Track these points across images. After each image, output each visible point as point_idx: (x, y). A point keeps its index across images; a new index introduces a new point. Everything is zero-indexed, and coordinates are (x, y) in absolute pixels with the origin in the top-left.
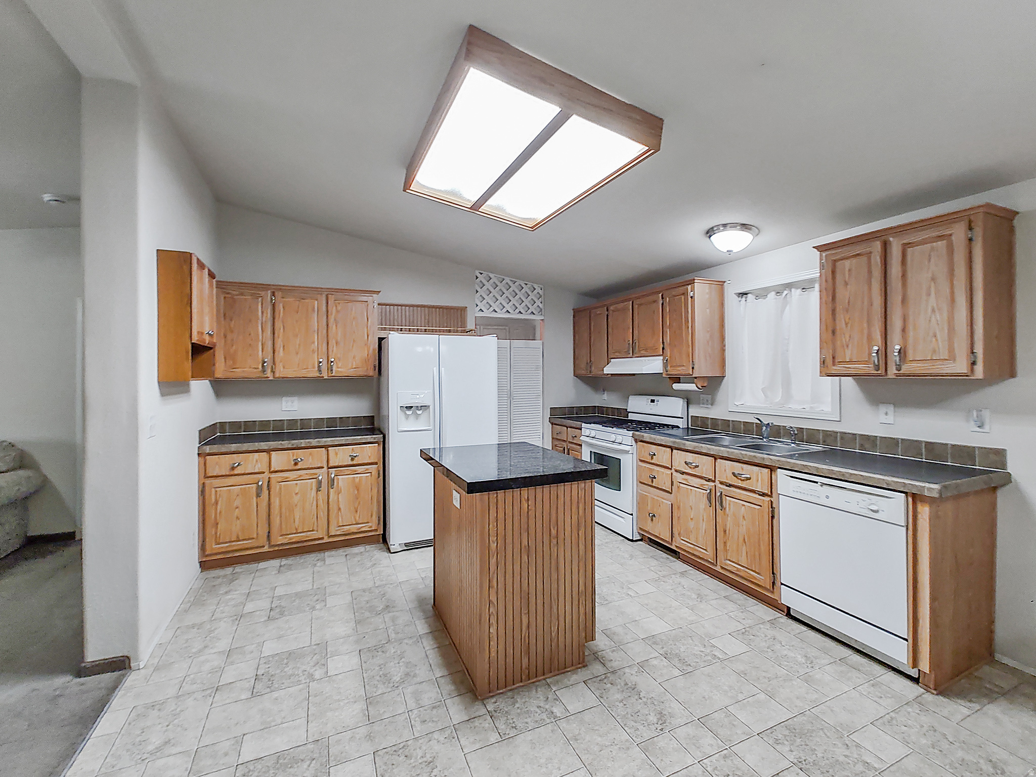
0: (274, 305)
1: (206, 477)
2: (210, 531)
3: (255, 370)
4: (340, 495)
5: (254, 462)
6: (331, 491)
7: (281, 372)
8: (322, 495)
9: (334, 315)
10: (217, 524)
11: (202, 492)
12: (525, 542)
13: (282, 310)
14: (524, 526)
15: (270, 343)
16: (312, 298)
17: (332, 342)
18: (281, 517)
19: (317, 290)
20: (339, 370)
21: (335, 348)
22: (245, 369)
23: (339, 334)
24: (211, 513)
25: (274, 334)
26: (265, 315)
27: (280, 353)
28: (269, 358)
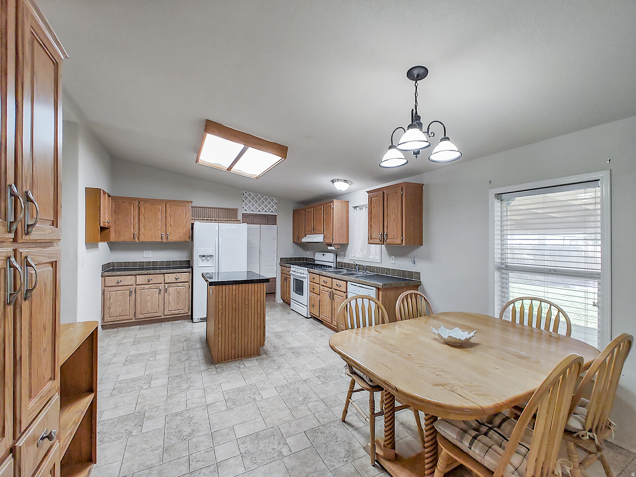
0: (139, 207)
1: (105, 286)
2: (107, 311)
3: (130, 238)
4: (170, 296)
5: (128, 280)
6: (166, 294)
7: (142, 238)
8: (161, 296)
9: (169, 213)
10: (110, 308)
11: (103, 293)
12: (234, 306)
13: (143, 209)
14: (234, 300)
15: (137, 225)
16: (158, 204)
17: (168, 225)
18: (141, 305)
19: (162, 201)
20: (172, 238)
21: (169, 228)
22: (125, 238)
23: (172, 221)
24: (107, 303)
25: (139, 221)
26: (135, 211)
27: (142, 230)
28: (137, 232)
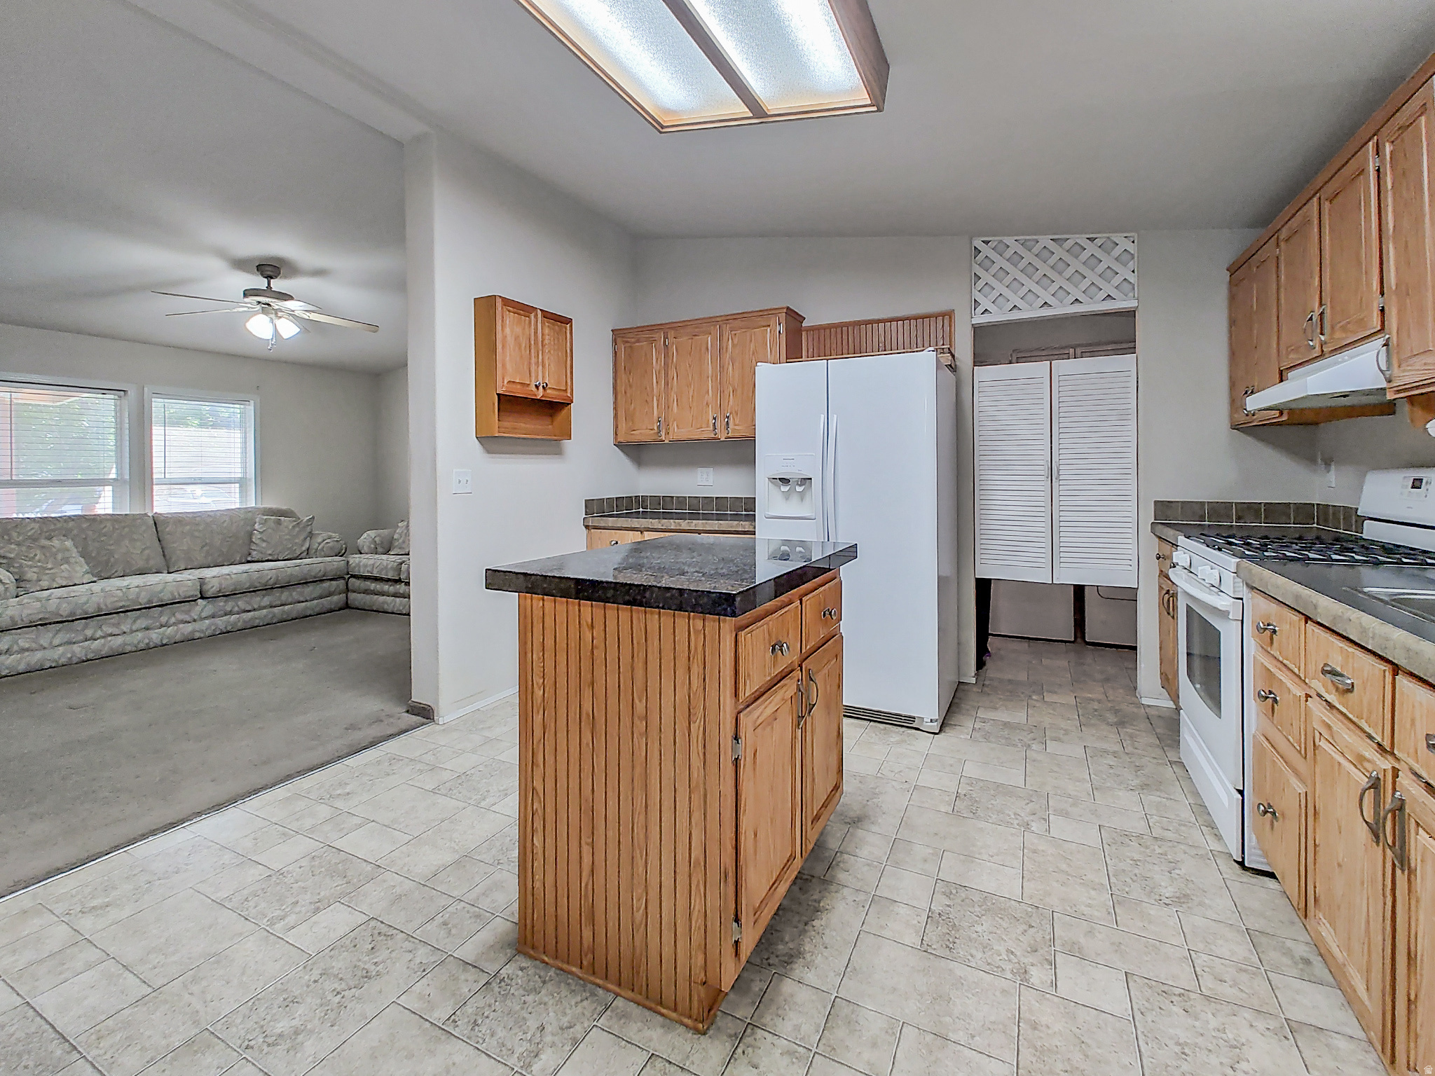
0: (667, 348)
3: (651, 432)
7: (675, 433)
12: (587, 706)
13: (674, 353)
14: (586, 676)
15: (664, 397)
16: (705, 333)
17: (728, 390)
19: (711, 321)
20: (735, 427)
21: (731, 397)
22: (643, 431)
23: (736, 377)
25: (667, 385)
26: (659, 361)
27: (674, 408)
28: (663, 416)
